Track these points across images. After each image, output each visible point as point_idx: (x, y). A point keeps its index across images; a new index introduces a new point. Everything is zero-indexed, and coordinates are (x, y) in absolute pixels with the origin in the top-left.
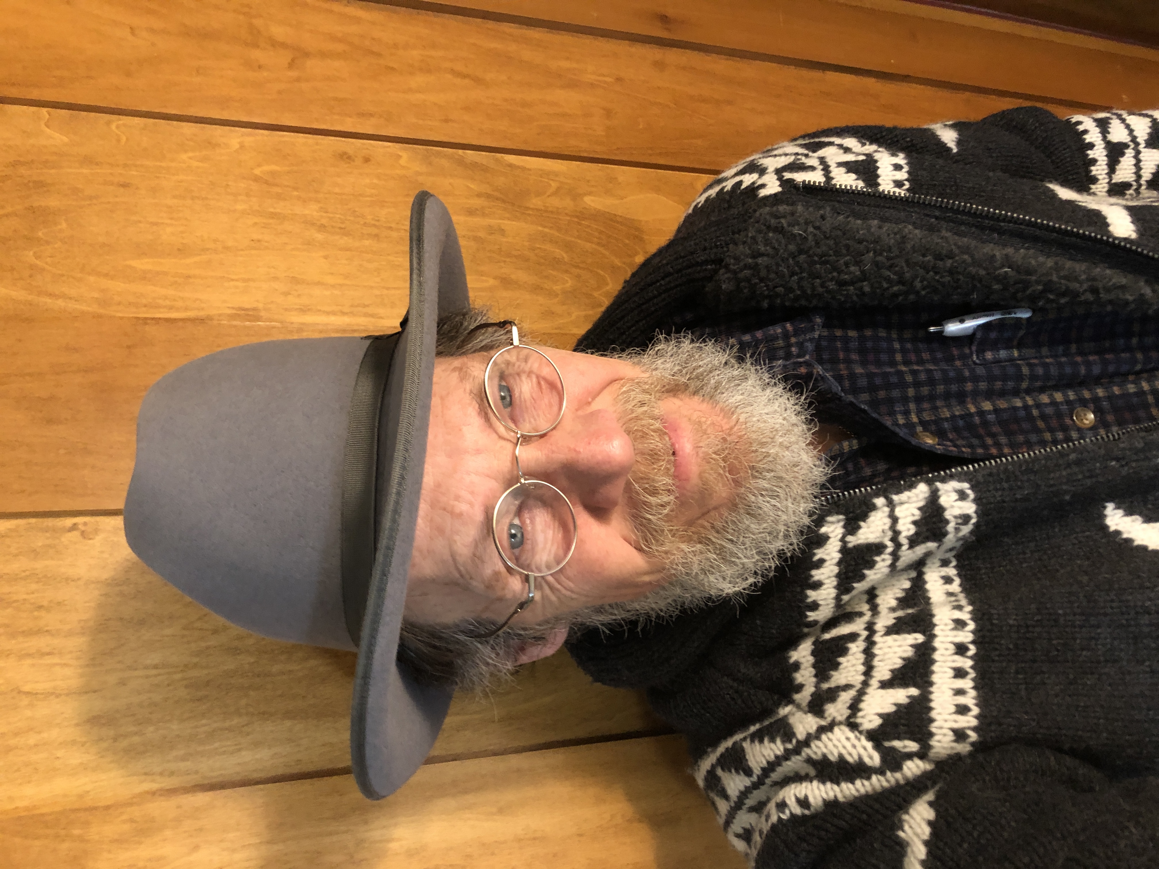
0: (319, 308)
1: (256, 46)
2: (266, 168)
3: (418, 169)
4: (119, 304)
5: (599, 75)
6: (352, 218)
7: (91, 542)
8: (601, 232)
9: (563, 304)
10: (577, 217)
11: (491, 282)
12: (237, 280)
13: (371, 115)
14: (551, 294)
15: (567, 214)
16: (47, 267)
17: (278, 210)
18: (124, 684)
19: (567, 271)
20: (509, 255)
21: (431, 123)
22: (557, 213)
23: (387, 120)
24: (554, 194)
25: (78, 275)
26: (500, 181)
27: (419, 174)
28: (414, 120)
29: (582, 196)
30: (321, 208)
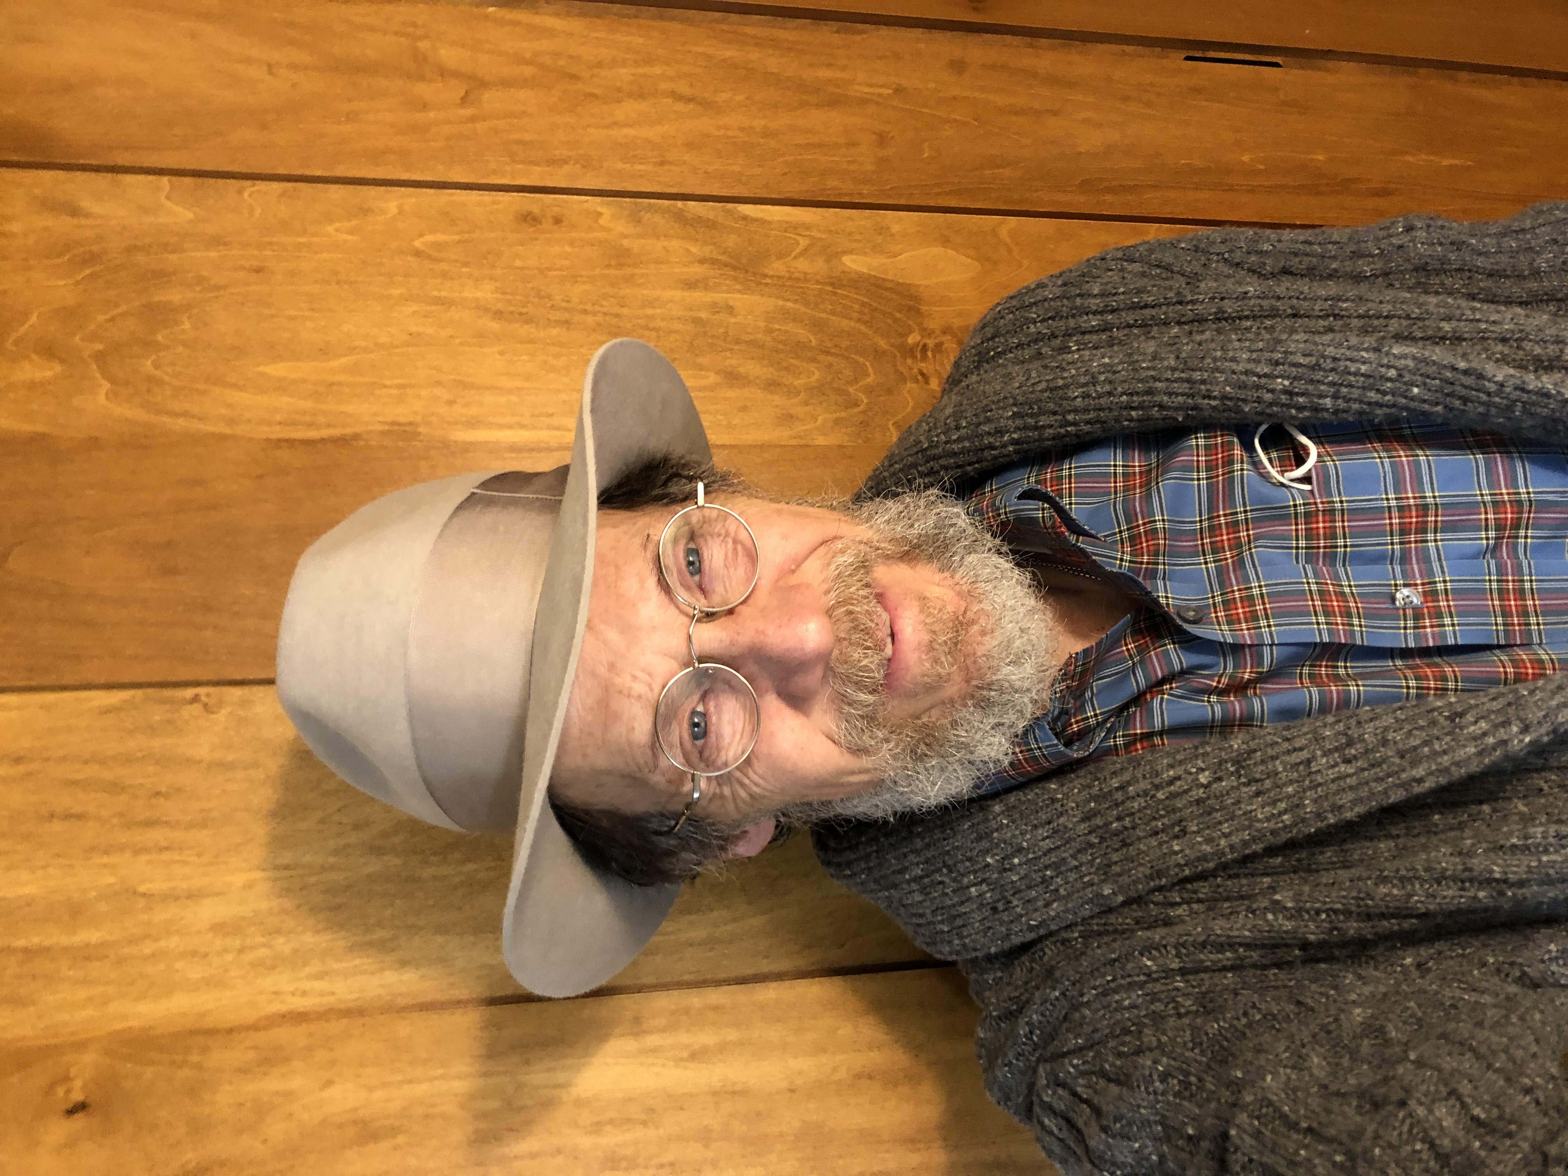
0: (491, 419)
1: (421, 78)
2: (429, 238)
3: (623, 230)
4: (249, 421)
5: (872, 86)
6: (536, 300)
7: (214, 716)
8: (863, 304)
9: (806, 403)
10: (832, 284)
11: (713, 378)
12: (390, 387)
13: (565, 162)
14: (792, 392)
15: (818, 282)
16: (167, 378)
17: (443, 294)
18: (251, 887)
19: (813, 360)
20: (737, 342)
21: (642, 167)
22: (806, 280)
23: (584, 167)
24: (802, 254)
25: (201, 387)
26: (731, 241)
27: (625, 236)
28: (620, 166)
29: (838, 255)
30: (497, 288)
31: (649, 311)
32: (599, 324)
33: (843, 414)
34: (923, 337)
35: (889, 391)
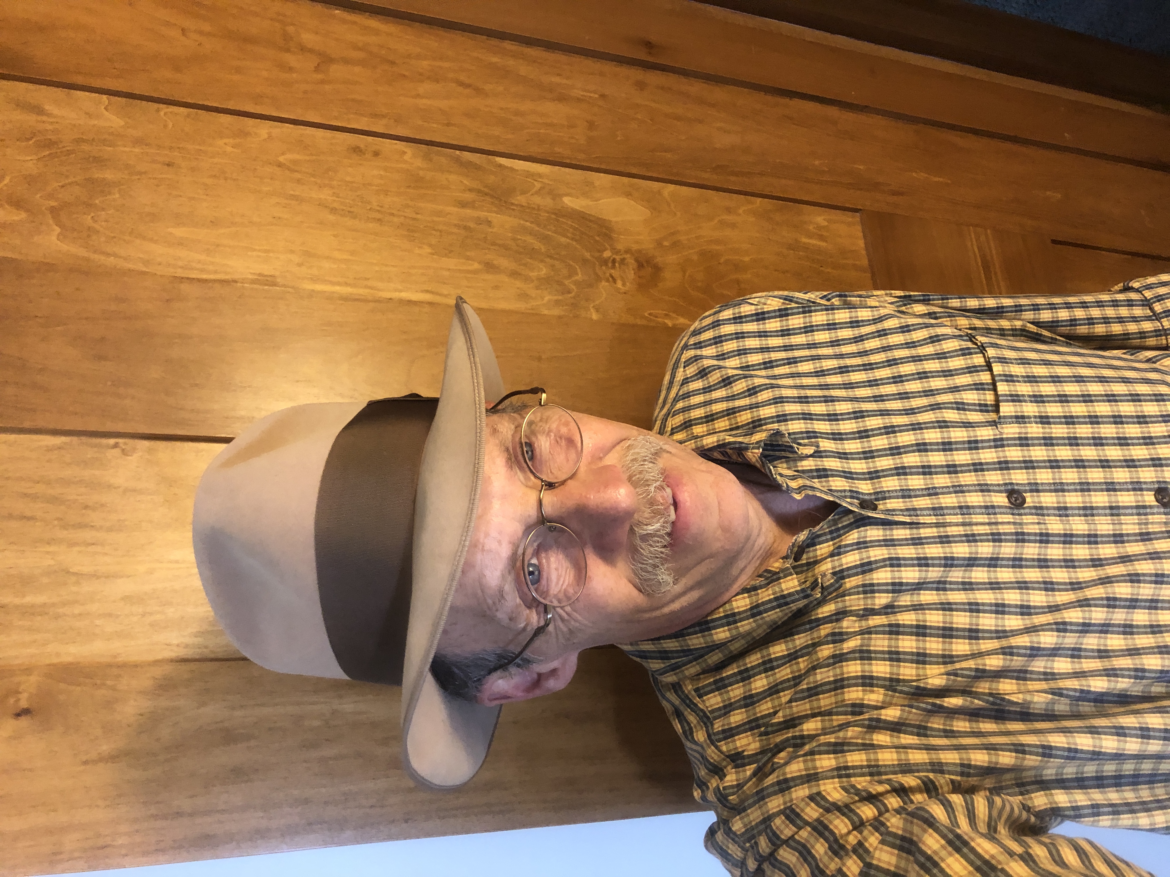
0: (326, 278)
1: (288, 50)
2: (289, 156)
3: (420, 165)
4: (160, 264)
5: (586, 91)
6: (360, 204)
7: (129, 458)
8: (575, 229)
9: (537, 288)
10: (555, 214)
11: (476, 266)
12: (259, 251)
13: (383, 116)
14: (527, 279)
15: (546, 212)
16: (101, 229)
17: (297, 193)
18: (151, 573)
19: (542, 261)
20: (494, 244)
21: (435, 125)
22: (539, 210)
23: (395, 121)
24: (537, 193)
25: (127, 238)
26: (491, 179)
27: (421, 169)
28: (420, 122)
29: (561, 196)
30: (334, 193)
31: (436, 219)
32: (402, 224)
33: (560, 298)
34: (613, 254)
35: (591, 286)
